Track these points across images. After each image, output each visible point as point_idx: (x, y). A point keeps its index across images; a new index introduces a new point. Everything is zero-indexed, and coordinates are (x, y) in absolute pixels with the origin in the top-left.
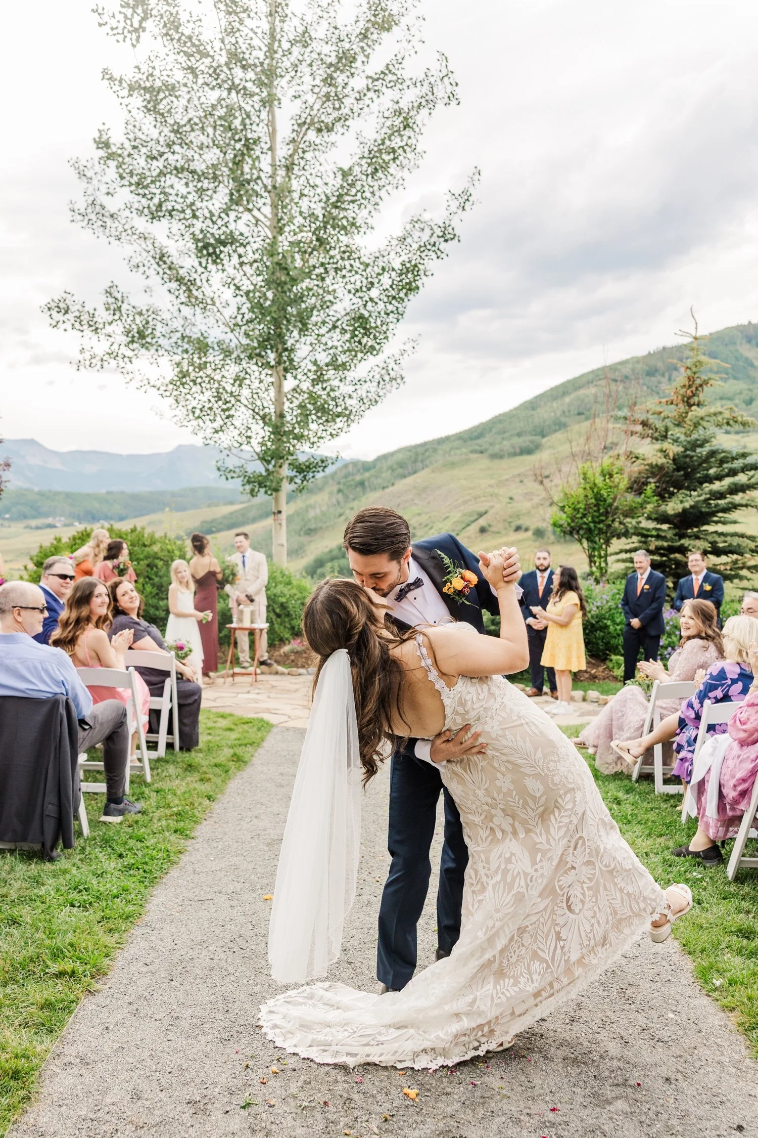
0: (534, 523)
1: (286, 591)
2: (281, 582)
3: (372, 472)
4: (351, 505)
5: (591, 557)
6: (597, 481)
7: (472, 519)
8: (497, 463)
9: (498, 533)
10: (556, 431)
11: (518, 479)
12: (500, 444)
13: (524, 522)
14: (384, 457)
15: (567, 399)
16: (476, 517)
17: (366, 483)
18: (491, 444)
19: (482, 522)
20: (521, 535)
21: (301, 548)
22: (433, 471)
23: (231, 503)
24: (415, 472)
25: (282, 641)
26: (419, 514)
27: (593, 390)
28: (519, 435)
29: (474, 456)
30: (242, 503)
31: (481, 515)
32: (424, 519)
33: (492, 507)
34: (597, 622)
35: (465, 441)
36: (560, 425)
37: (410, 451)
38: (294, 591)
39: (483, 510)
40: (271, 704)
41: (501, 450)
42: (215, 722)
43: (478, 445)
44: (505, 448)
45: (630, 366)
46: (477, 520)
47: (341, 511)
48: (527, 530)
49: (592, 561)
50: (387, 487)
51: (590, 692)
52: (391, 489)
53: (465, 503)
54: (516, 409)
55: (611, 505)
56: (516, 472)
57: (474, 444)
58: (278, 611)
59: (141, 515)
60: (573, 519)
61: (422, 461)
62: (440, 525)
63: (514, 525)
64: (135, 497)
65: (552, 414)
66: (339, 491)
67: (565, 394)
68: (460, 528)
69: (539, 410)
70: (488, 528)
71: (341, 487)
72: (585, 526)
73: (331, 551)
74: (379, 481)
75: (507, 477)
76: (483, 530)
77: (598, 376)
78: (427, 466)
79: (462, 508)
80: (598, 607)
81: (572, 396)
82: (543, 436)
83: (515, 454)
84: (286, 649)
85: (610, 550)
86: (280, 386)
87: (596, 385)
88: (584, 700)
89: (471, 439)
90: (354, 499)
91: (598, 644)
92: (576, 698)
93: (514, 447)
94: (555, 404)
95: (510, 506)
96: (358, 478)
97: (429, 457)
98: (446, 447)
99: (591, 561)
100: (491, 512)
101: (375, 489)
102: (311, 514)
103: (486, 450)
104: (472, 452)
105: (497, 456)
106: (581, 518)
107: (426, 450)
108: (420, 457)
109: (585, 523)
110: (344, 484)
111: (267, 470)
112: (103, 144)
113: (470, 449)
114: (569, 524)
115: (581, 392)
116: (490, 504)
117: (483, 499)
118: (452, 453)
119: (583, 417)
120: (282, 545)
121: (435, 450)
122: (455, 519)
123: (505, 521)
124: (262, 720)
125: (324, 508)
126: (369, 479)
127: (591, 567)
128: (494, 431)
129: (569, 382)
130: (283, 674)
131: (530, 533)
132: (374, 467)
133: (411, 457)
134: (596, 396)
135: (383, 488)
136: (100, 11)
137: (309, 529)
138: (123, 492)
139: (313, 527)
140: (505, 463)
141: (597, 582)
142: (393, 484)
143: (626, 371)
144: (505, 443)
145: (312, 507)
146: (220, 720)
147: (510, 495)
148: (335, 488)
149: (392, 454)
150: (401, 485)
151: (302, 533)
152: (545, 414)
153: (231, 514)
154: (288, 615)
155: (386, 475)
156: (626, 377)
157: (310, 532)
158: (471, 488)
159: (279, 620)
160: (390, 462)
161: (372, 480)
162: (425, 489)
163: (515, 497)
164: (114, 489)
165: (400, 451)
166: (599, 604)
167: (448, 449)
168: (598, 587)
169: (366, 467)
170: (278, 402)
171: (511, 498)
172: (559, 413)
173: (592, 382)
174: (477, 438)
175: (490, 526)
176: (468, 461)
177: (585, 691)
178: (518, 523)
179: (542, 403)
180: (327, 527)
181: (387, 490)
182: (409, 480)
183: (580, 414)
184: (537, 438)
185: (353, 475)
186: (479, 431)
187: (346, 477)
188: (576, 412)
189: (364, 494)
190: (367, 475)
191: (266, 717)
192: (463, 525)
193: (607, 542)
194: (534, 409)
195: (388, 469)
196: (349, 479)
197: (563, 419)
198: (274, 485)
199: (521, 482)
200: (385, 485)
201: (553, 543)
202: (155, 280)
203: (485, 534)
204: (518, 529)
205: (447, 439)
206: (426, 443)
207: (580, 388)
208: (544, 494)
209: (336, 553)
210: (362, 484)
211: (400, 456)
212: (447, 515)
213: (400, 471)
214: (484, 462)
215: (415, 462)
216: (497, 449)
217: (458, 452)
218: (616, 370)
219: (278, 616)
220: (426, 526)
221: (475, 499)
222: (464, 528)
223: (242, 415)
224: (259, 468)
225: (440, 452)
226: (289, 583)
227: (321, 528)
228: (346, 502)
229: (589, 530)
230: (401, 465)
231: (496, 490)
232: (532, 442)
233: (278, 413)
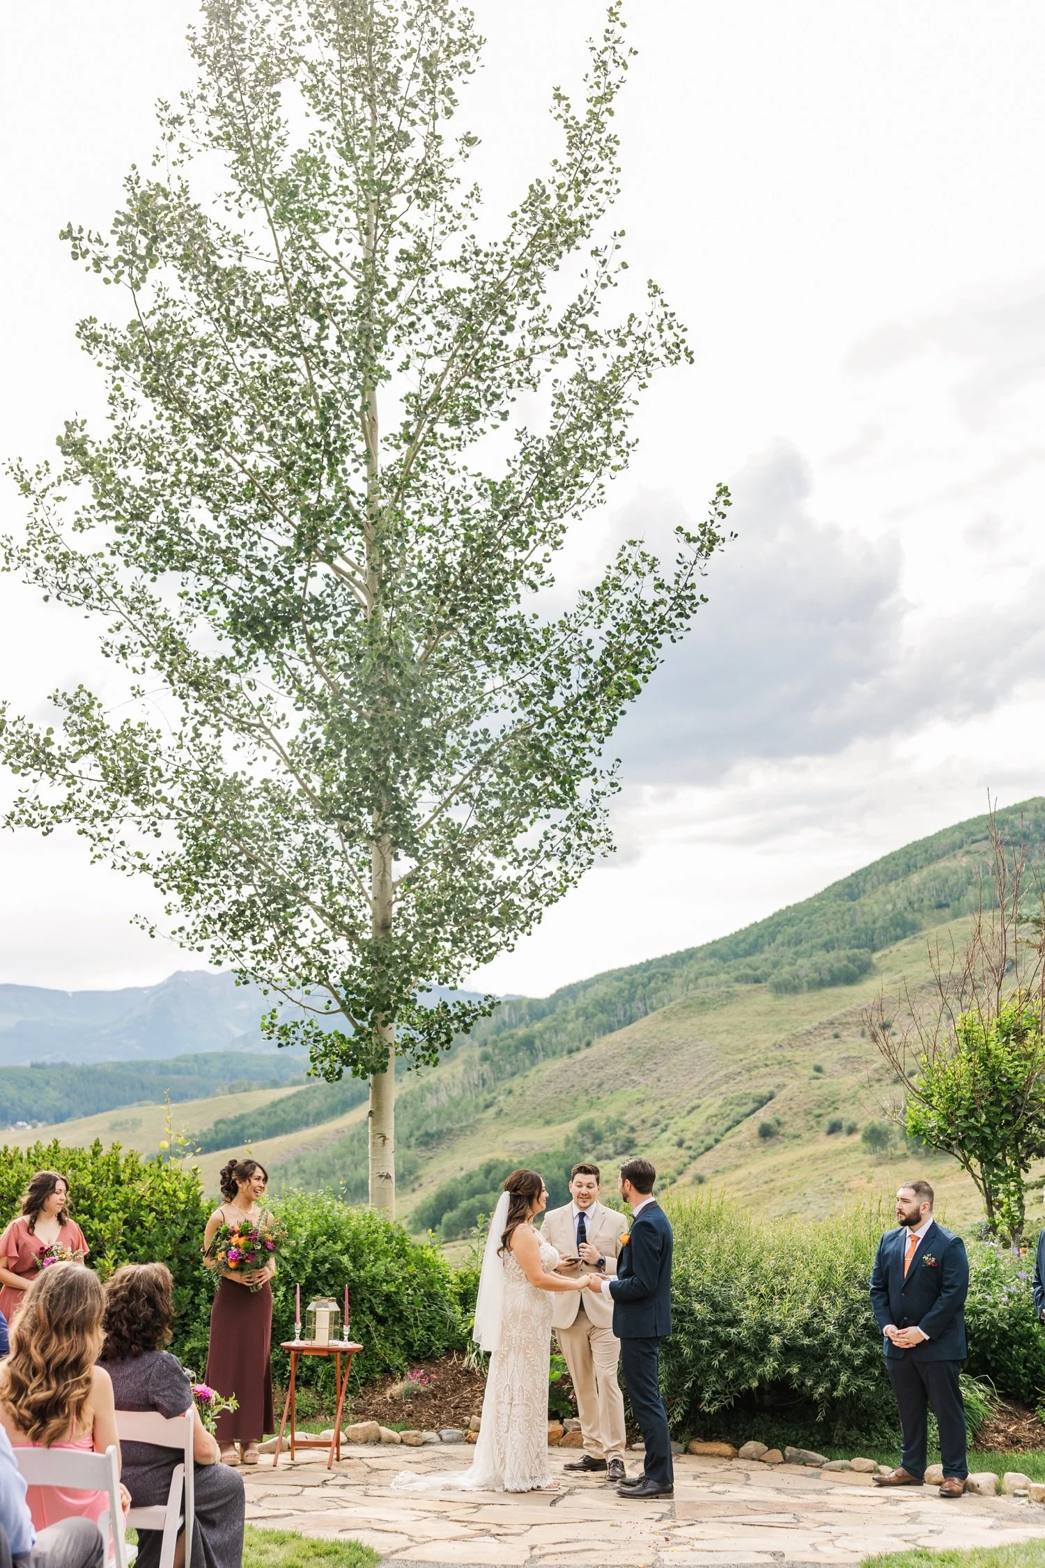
0: (866, 1118)
1: (394, 1267)
2: (385, 1252)
3: (548, 1020)
4: (508, 1085)
5: (990, 1194)
6: (992, 1046)
7: (746, 1109)
8: (786, 1001)
9: (796, 1137)
10: (897, 938)
11: (829, 1032)
12: (791, 964)
13: (846, 1114)
14: (569, 992)
15: (915, 878)
16: (751, 1106)
17: (537, 1043)
18: (775, 965)
19: (765, 1116)
20: (841, 1141)
21: (411, 1173)
22: (666, 1018)
23: (275, 1084)
24: (631, 1020)
25: (389, 1373)
26: (640, 1102)
27: (961, 862)
28: (828, 946)
29: (741, 988)
30: (295, 1083)
31: (761, 1102)
32: (649, 1110)
33: (781, 1086)
34: (1012, 1326)
35: (725, 961)
36: (903, 928)
37: (620, 979)
38: (412, 1269)
39: (765, 1091)
40: (372, 1511)
41: (796, 976)
42: (261, 1553)
43: (749, 966)
44: (802, 973)
45: (1029, 816)
46: (753, 1111)
47: (489, 1097)
48: (852, 1130)
49: (992, 1203)
50: (578, 1049)
51: (1009, 1475)
52: (584, 1053)
53: (728, 1078)
54: (819, 897)
55: (1021, 1093)
56: (825, 1018)
57: (742, 966)
58: (380, 1310)
59: (99, 1111)
60: (949, 1118)
61: (643, 999)
62: (682, 1123)
63: (826, 1122)
64: (88, 1074)
65: (890, 907)
66: (485, 1058)
67: (909, 869)
68: (721, 1127)
69: (863, 900)
70: (775, 1128)
71: (489, 1049)
72: (974, 1134)
73: (470, 1177)
74: (563, 1037)
75: (808, 1027)
76: (766, 1133)
77: (971, 834)
78: (653, 1009)
79: (723, 1088)
80: (1010, 1296)
81: (925, 872)
82: (874, 950)
83: (820, 984)
84: (397, 1388)
85: (1026, 1178)
86: (384, 871)
87: (968, 852)
88: (999, 1491)
89: (737, 956)
90: (513, 1074)
91: (1016, 1372)
92: (983, 1487)
93: (818, 970)
94: (892, 888)
95: (815, 1083)
96: (521, 1032)
97: (656, 991)
98: (691, 970)
99: (990, 1203)
100: (781, 1095)
101: (554, 1053)
102: (431, 1103)
103: (767, 976)
104: (737, 980)
105: (787, 988)
106: (966, 1117)
107: (650, 979)
108: (640, 991)
109: (974, 1128)
110: (495, 1043)
111: (359, 1031)
112: (73, 446)
113: (734, 974)
114: (942, 1130)
115: (941, 865)
116: (778, 1080)
117: (763, 1070)
118: (701, 981)
119: (947, 912)
120: (388, 1177)
121: (667, 978)
122: (711, 1111)
123: (808, 1113)
124: (356, 1547)
125: (455, 1093)
126: (541, 1034)
127: (991, 1214)
128: (779, 939)
129: (916, 845)
130: (391, 1442)
131: (857, 1138)
132: (552, 1012)
133: (621, 991)
134: (969, 872)
135: (570, 1052)
136: (75, 234)
137: (427, 1134)
138: (64, 1065)
139: (433, 1130)
140: (803, 1001)
141: (1006, 1245)
142: (588, 1044)
143: (1025, 823)
144: (800, 962)
145: (432, 1090)
146: (273, 1547)
147: (816, 1063)
148: (477, 1053)
149: (586, 985)
150: (604, 1045)
151: (413, 1140)
152: (876, 905)
153: (274, 1105)
154: (400, 1318)
155: (575, 1026)
156: (1025, 836)
157: (430, 1140)
158: (739, 1050)
159: (382, 1329)
160: (583, 1000)
161: (547, 1036)
162: (650, 1052)
163: (827, 1067)
164: (47, 1059)
165: (599, 979)
166: (1013, 1289)
167: (692, 976)
168: (1007, 1253)
169: (536, 1010)
170: (383, 903)
171: (818, 1069)
172: (901, 904)
173: (961, 847)
174: (748, 953)
175: (779, 1123)
176: (731, 996)
177: (1000, 1472)
178: (835, 1116)
179: (868, 887)
180: (462, 1129)
181: (578, 1056)
182: (620, 1035)
183: (940, 906)
184: (862, 953)
185: (512, 1026)
186: (751, 939)
187: (498, 1031)
188: (933, 903)
189: (533, 1064)
190: (538, 1026)
191: (367, 1539)
192: (728, 1123)
193: (1022, 1163)
194: (853, 897)
195: (577, 1016)
196: (504, 1034)
197: (909, 917)
198: (372, 1059)
199: (836, 1036)
200: (575, 1045)
201: (905, 1157)
202: (154, 680)
203: (771, 1141)
204: (834, 1128)
205: (690, 954)
206: (649, 963)
207: (938, 857)
208: (881, 1060)
209: (477, 1181)
210: (528, 1043)
211: (601, 990)
212: (696, 1102)
213: (602, 1018)
214: (764, 998)
215: (631, 999)
216: (785, 972)
217: (712, 979)
218: (1004, 823)
219: (381, 1320)
220: (655, 1125)
221: (749, 1071)
222: (729, 1129)
223: (309, 926)
224: (342, 1025)
225: (677, 980)
226: (402, 1254)
227: (450, 1131)
228: (497, 1079)
229: (984, 1141)
230: (604, 1006)
231: (788, 1054)
232: (851, 960)
233: (379, 921)
